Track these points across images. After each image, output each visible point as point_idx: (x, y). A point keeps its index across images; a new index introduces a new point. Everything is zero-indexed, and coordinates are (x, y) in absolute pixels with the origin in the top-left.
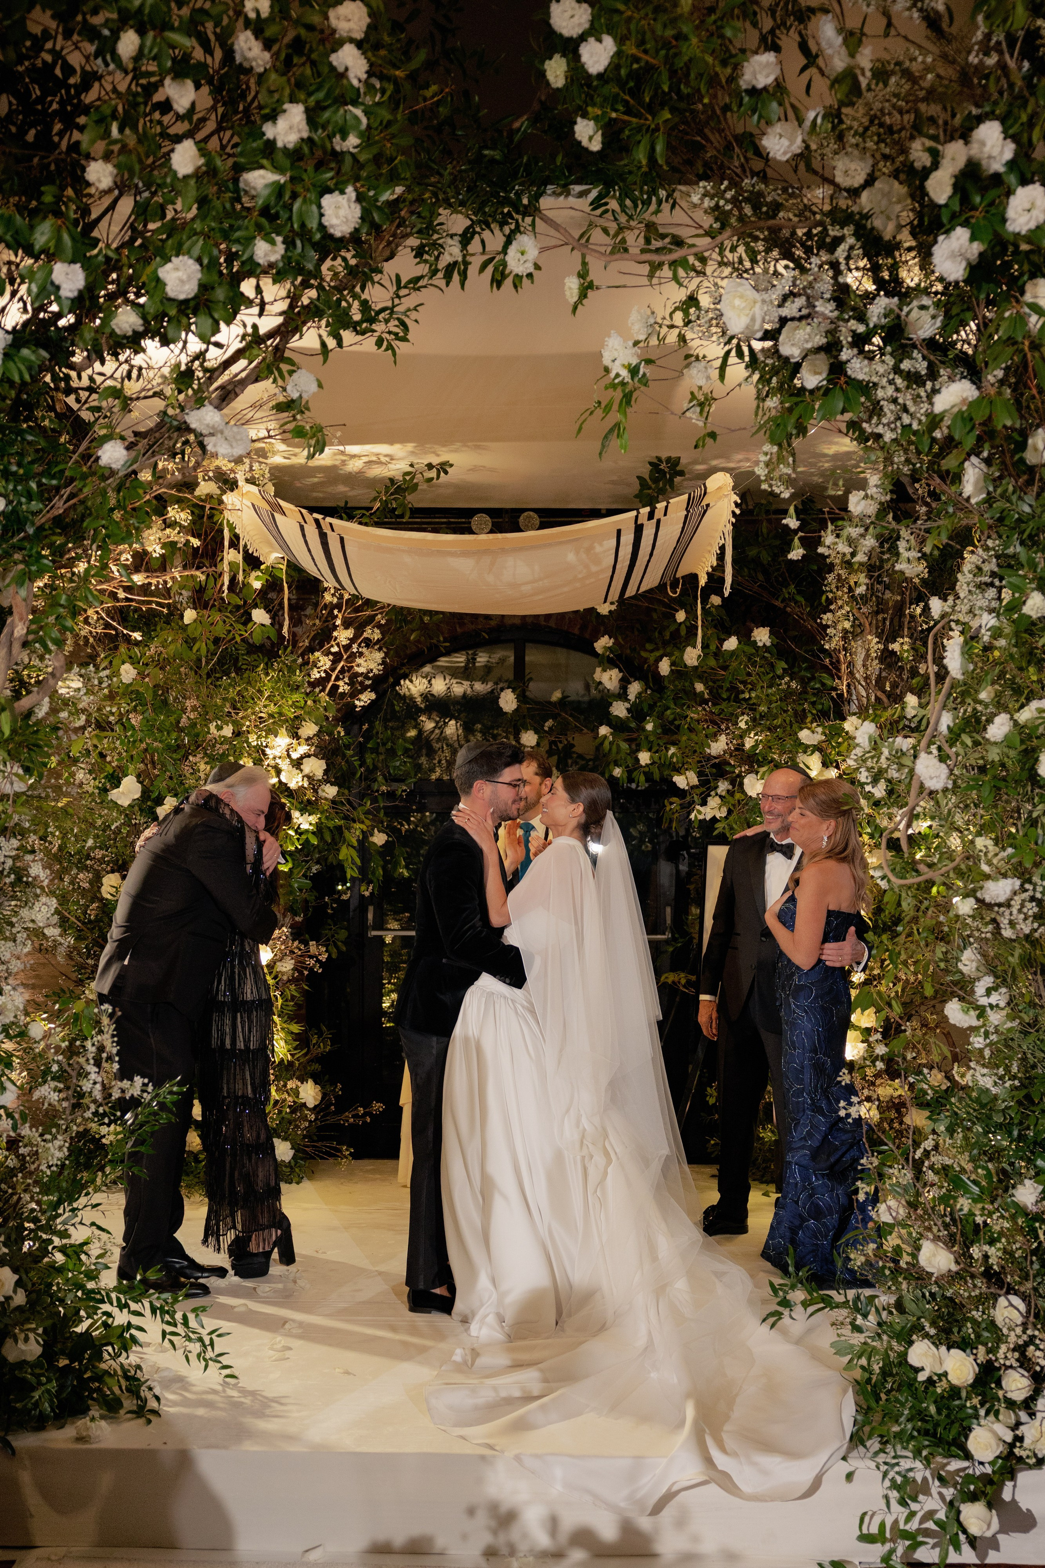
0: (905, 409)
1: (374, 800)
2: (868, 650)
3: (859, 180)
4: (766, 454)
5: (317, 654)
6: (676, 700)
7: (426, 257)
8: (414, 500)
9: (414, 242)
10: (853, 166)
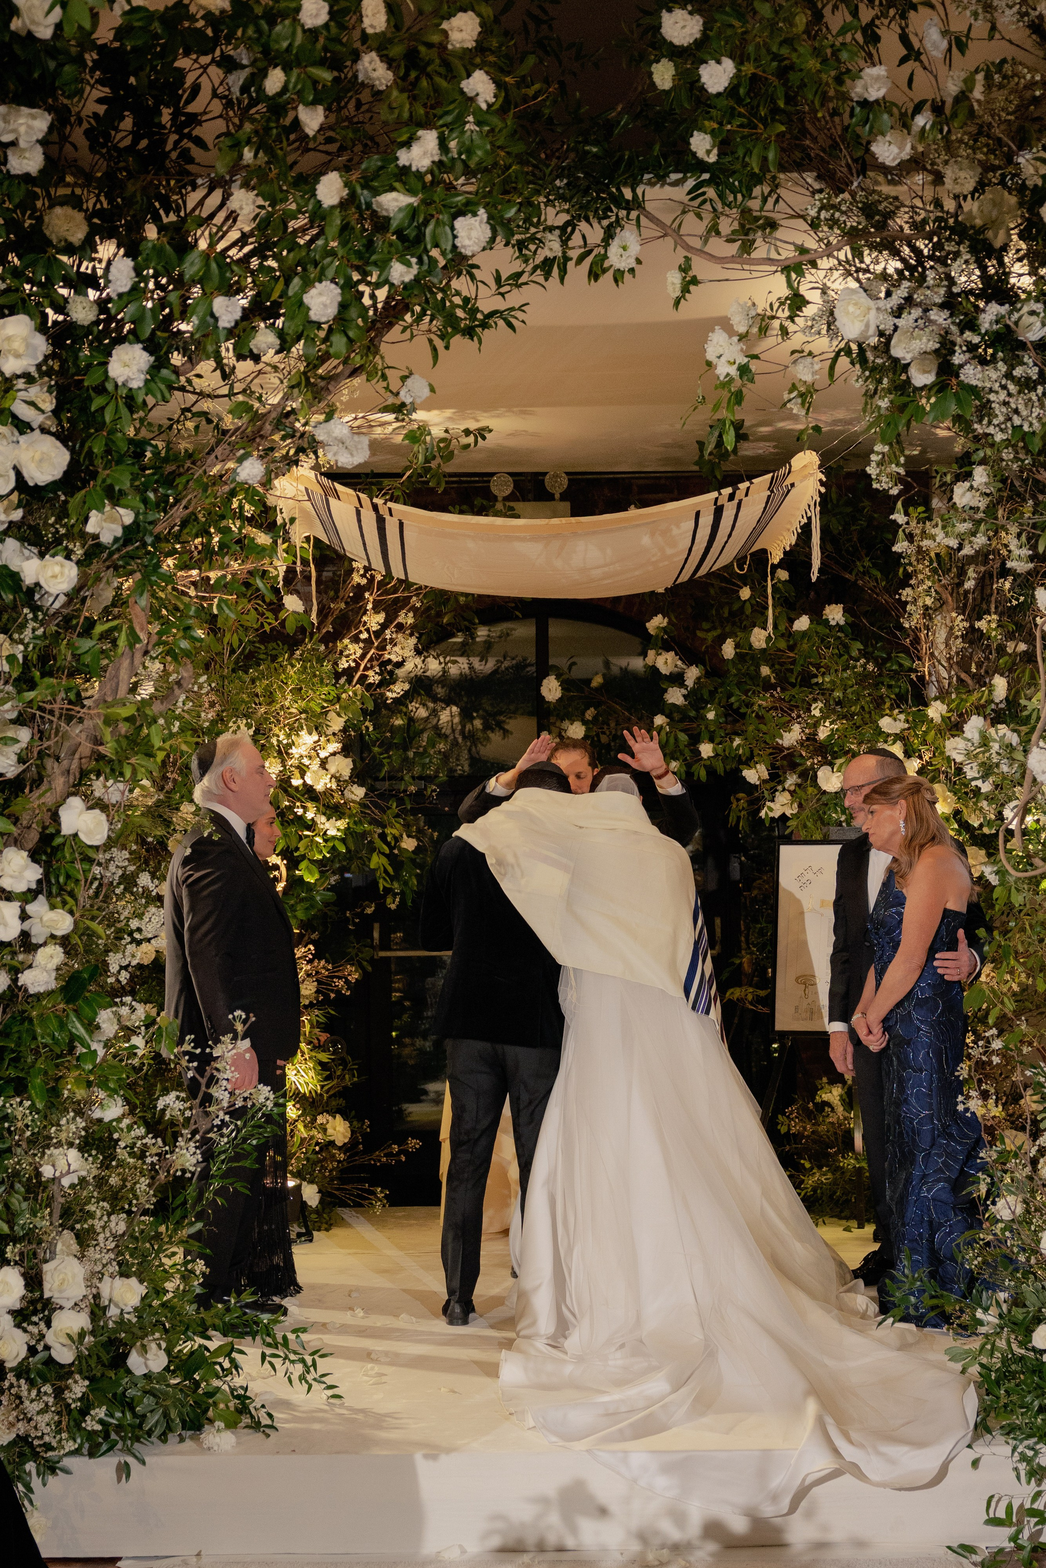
0: (1016, 411)
1: (401, 802)
2: (952, 628)
3: (970, 185)
4: (878, 453)
5: (346, 641)
6: (739, 685)
10: (962, 174)
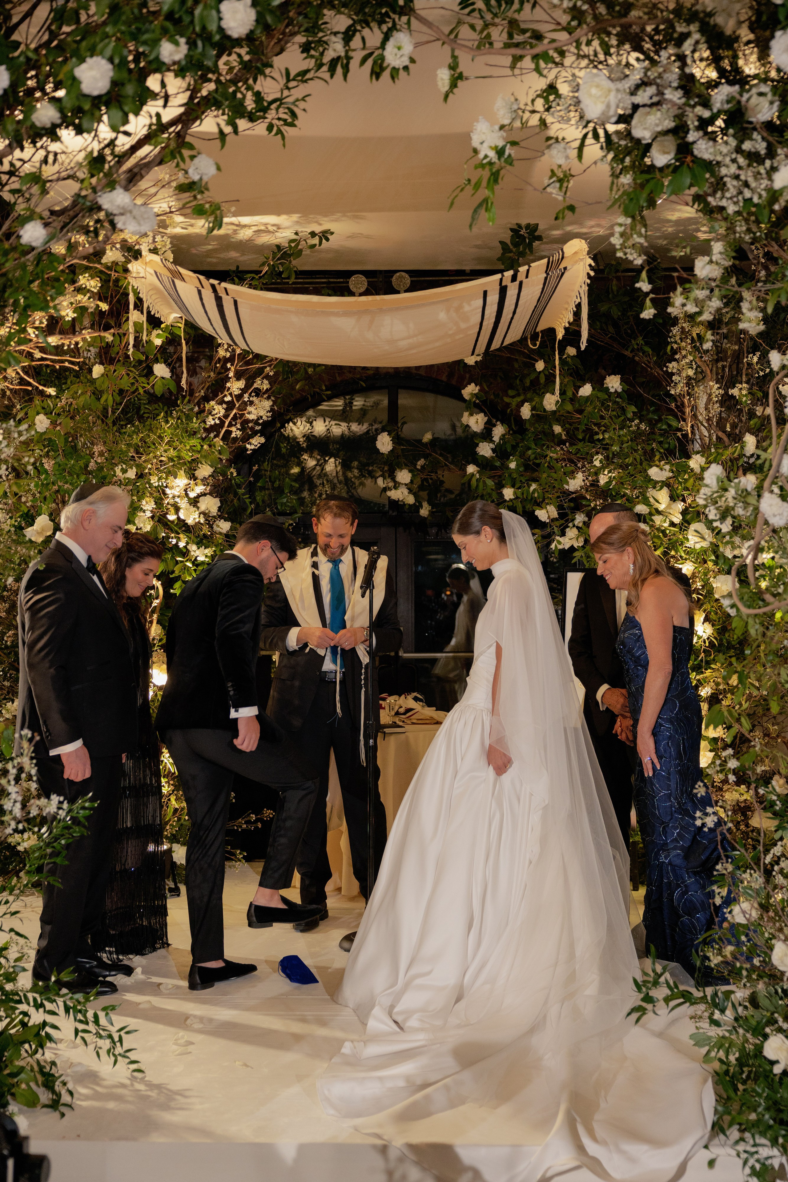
0: (747, 185)
2: (710, 395)
4: (621, 225)
5: (212, 403)
6: (536, 441)
7: (312, 52)
8: (298, 264)
9: (300, 39)
